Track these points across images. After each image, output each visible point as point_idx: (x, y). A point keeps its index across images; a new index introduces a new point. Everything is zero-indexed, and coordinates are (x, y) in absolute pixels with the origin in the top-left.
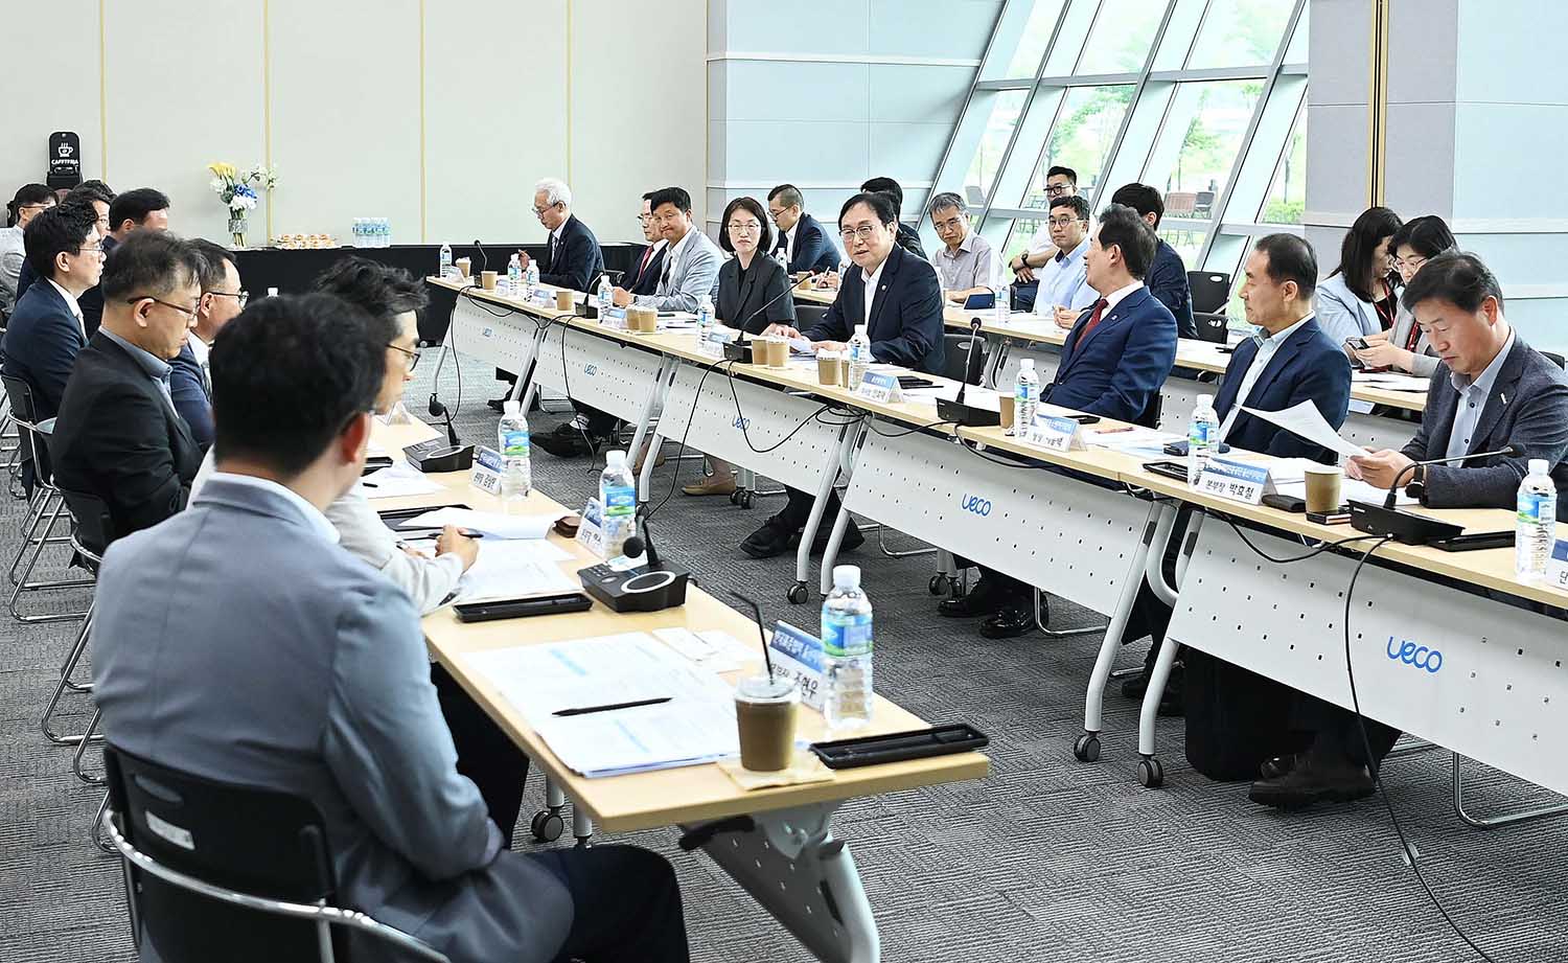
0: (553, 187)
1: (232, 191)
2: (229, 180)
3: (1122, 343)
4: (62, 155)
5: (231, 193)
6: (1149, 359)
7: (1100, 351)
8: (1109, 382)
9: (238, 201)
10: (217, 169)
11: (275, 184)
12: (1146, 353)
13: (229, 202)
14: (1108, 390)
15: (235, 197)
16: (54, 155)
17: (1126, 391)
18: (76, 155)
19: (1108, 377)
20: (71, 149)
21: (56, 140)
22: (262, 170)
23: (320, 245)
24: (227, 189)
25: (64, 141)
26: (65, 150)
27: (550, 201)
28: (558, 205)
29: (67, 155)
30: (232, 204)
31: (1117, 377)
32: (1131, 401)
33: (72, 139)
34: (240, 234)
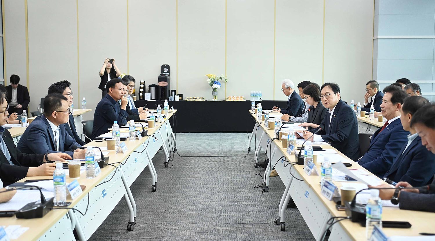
0: (287, 82)
1: (213, 82)
2: (212, 79)
3: (388, 138)
4: (165, 71)
5: (212, 83)
6: (396, 145)
7: (380, 141)
8: (381, 153)
9: (215, 86)
10: (209, 76)
11: (227, 80)
12: (396, 143)
13: (212, 86)
14: (380, 155)
15: (214, 85)
16: (162, 71)
17: (386, 157)
18: (168, 72)
19: (381, 151)
20: (167, 70)
21: (163, 67)
22: (223, 76)
23: (239, 100)
24: (212, 82)
25: (166, 67)
26: (166, 70)
27: (286, 87)
28: (288, 88)
29: (166, 71)
30: (213, 87)
31: (385, 151)
32: (387, 160)
33: (168, 67)
34: (215, 96)
